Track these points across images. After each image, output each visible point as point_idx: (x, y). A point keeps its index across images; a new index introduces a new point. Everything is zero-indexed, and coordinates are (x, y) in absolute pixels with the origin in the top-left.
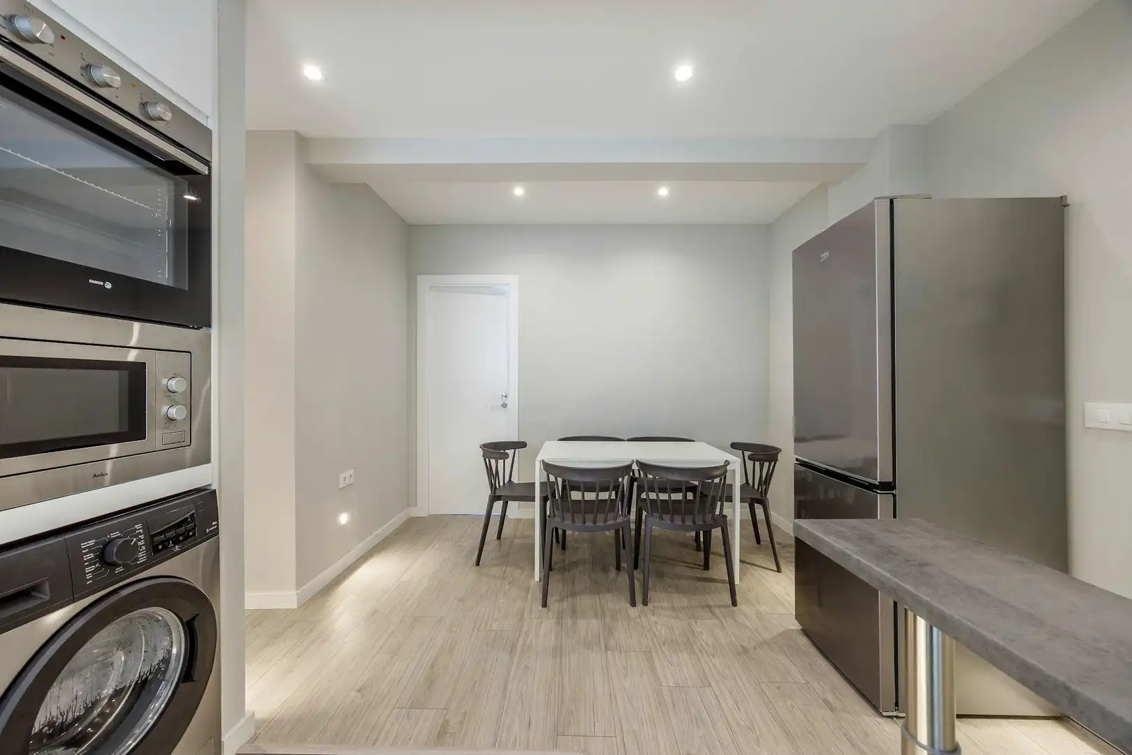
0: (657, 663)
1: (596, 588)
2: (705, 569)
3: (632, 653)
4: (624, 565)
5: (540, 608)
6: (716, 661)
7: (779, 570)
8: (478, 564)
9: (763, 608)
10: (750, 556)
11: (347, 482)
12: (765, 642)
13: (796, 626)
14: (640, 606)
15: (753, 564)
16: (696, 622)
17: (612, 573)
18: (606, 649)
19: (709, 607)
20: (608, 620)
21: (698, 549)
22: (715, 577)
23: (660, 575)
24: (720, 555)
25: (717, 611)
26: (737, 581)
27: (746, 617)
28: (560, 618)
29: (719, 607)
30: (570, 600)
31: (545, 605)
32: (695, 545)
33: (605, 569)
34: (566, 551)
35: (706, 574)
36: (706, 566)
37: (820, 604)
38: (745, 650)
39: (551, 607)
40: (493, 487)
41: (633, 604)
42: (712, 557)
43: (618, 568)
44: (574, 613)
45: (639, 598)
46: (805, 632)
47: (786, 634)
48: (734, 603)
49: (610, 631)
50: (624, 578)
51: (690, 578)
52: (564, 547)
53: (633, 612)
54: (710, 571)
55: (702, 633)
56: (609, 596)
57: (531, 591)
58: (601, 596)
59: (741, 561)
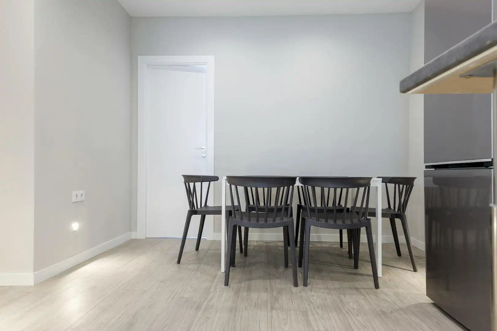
0: (311, 318)
1: (269, 276)
2: (355, 268)
3: (292, 312)
4: (290, 264)
5: (223, 286)
6: (360, 318)
7: (415, 270)
8: (179, 262)
9: (401, 291)
10: (392, 262)
11: (79, 199)
12: (401, 309)
13: (428, 300)
14: (301, 287)
15: (394, 267)
16: (345, 297)
17: (282, 269)
18: (272, 308)
19: (357, 289)
20: (275, 293)
21: (350, 257)
22: (363, 273)
23: (319, 271)
24: (367, 261)
25: (363, 291)
26: (380, 274)
27: (386, 294)
28: (237, 292)
29: (364, 289)
30: (247, 282)
31: (227, 284)
32: (348, 255)
33: (276, 267)
34: (248, 257)
35: (355, 271)
36: (356, 267)
37: (448, 289)
38: (384, 313)
39: (232, 286)
40: (191, 204)
41: (296, 285)
42: (360, 262)
43: (286, 266)
44: (249, 289)
45: (300, 282)
46: (435, 305)
47: (419, 306)
48: (377, 286)
49: (276, 300)
50: (290, 271)
51: (343, 273)
52: (246, 255)
53: (294, 289)
54: (359, 269)
55: (350, 303)
56: (278, 281)
57: (217, 277)
58: (271, 281)
59: (383, 265)
